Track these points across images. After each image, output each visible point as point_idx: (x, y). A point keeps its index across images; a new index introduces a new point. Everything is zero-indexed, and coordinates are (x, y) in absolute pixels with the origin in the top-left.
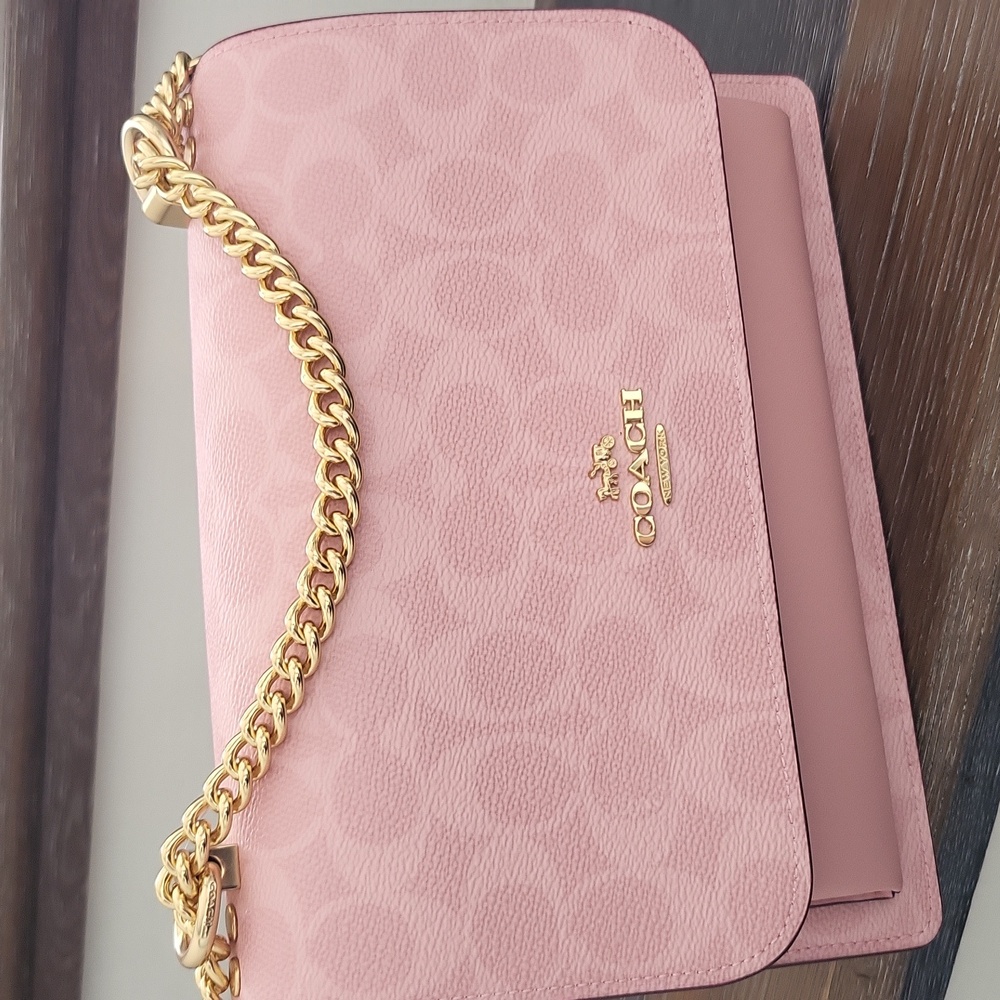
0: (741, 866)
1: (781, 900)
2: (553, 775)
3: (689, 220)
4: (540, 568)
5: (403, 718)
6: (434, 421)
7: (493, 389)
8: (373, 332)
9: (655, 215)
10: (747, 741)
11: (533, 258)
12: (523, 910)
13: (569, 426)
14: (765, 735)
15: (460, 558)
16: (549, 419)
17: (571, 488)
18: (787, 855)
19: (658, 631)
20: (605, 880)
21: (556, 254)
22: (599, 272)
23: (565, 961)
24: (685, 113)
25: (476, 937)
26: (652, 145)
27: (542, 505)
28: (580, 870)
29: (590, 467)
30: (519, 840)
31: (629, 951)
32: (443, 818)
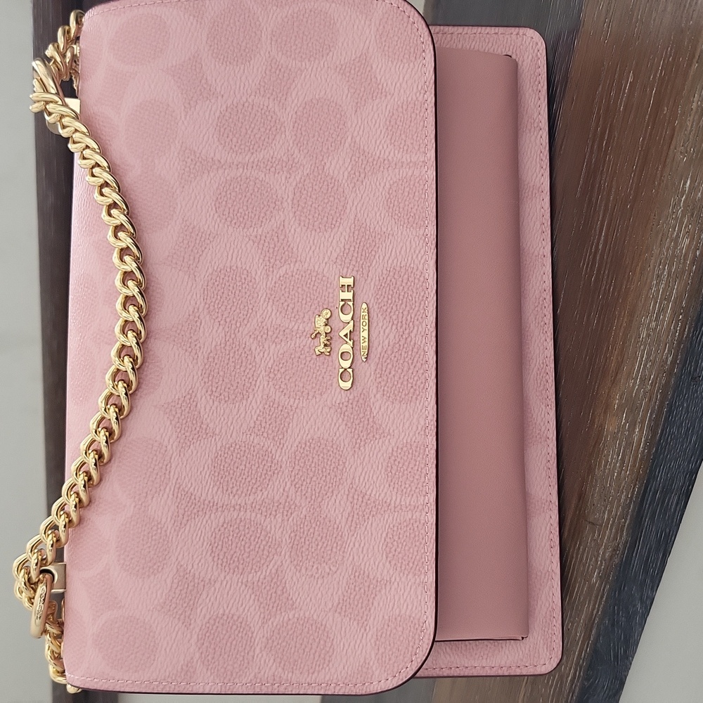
0: (386, 617)
1: (411, 644)
2: (264, 543)
3: (405, 152)
4: (270, 399)
5: (165, 496)
6: (206, 292)
7: (249, 271)
8: (169, 227)
9: (381, 147)
10: (402, 532)
11: (288, 176)
12: (233, 632)
13: (300, 300)
14: (416, 529)
15: (214, 389)
16: (286, 295)
17: (297, 345)
18: (420, 614)
19: (349, 449)
20: (291, 617)
21: (305, 174)
22: (335, 188)
23: (258, 667)
24: (410, 70)
25: (199, 646)
26: (384, 94)
27: (275, 356)
28: (275, 609)
29: (312, 331)
30: (235, 585)
31: (302, 666)
32: (185, 566)
